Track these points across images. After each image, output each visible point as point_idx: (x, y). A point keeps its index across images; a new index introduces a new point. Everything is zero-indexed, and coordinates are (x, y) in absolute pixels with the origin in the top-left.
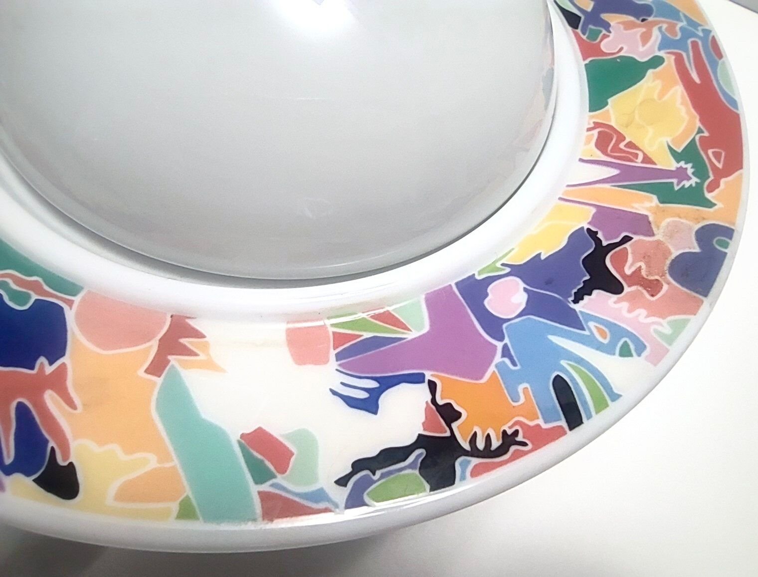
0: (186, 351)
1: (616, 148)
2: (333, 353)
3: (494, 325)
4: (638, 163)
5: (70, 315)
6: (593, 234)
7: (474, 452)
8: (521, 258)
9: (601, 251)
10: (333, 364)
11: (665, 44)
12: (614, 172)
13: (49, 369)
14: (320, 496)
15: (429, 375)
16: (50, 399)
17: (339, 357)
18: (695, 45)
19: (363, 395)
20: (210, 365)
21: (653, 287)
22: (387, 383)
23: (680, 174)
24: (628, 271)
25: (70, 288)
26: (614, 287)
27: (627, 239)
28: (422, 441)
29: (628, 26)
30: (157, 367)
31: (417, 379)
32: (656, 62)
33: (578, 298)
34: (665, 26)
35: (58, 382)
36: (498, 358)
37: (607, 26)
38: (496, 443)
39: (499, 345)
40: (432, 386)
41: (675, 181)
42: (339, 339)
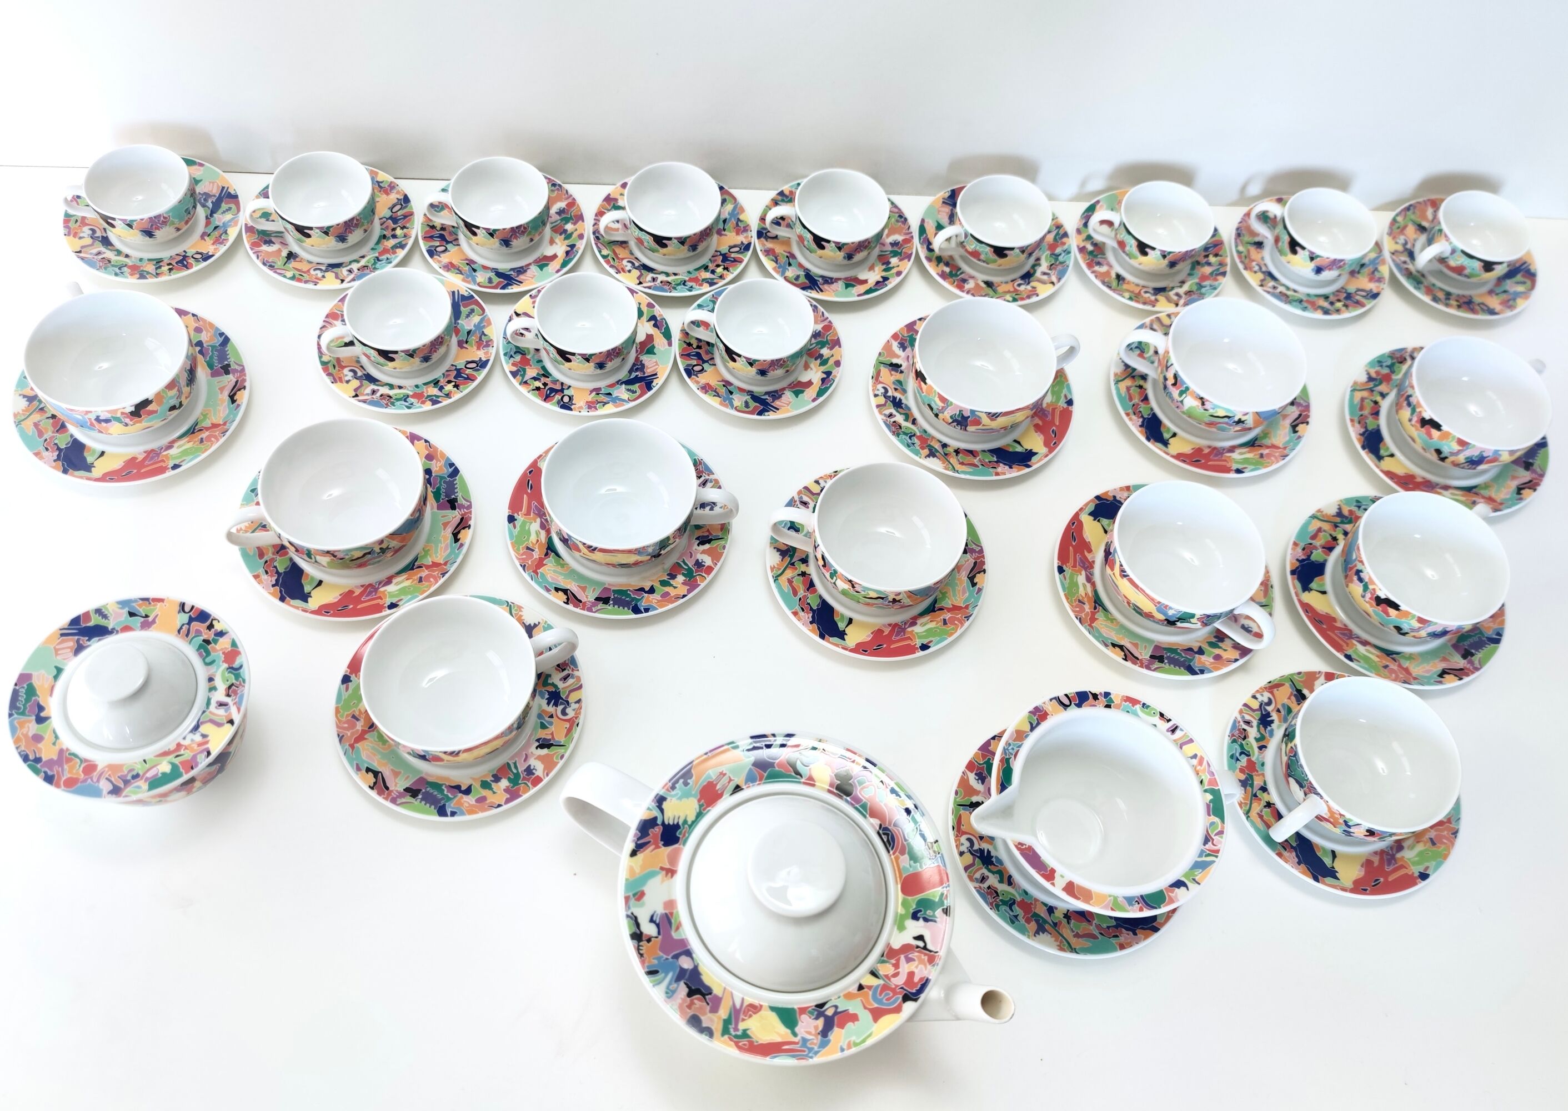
0: (667, 874)
1: (749, 1010)
2: (667, 912)
3: (676, 957)
4: (742, 1016)
5: (676, 846)
6: (710, 994)
7: (639, 946)
8: (702, 969)
9: (704, 995)
10: (664, 912)
11: (805, 1041)
12: (738, 1006)
13: (660, 845)
14: (629, 908)
15: (660, 937)
16: (653, 847)
17: (666, 914)
18: (804, 1051)
19: (654, 919)
20: (663, 881)
21: (689, 1007)
22: (658, 925)
23: (736, 1029)
24: (696, 1001)
25: (684, 844)
26: (690, 994)
27: (708, 1004)
28: (641, 933)
29: (816, 1027)
30: (662, 869)
31: (659, 933)
32: (795, 1034)
33: (686, 984)
34: (815, 1041)
35: (658, 847)
36: (665, 957)
37: (817, 1018)
38: (641, 952)
39: (669, 957)
40: (656, 937)
41: (733, 1026)
42: (672, 914)
